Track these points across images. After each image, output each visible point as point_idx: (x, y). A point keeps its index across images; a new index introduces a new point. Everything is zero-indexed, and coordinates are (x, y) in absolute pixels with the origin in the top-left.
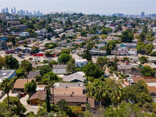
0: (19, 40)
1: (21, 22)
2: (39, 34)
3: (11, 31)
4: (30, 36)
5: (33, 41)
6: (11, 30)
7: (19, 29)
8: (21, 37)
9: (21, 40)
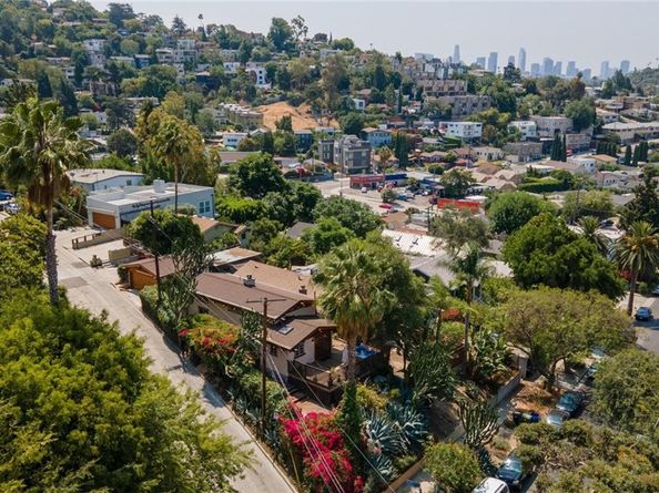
0: (432, 150)
1: (469, 86)
2: (529, 135)
3: (421, 118)
4: (486, 139)
5: (486, 158)
6: (422, 113)
7: (449, 112)
8: (446, 139)
9: (439, 150)
